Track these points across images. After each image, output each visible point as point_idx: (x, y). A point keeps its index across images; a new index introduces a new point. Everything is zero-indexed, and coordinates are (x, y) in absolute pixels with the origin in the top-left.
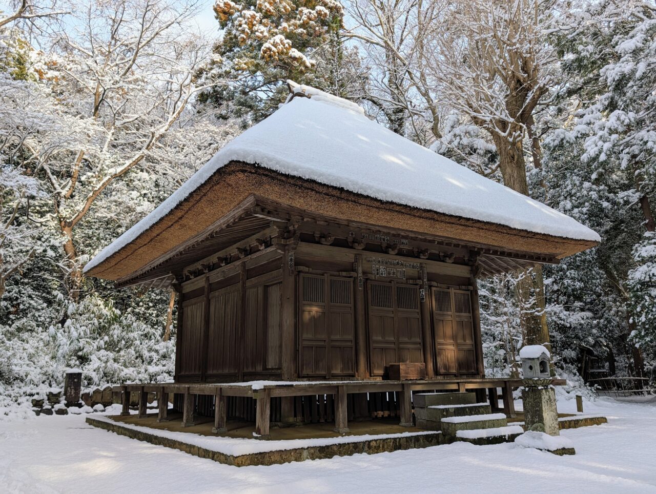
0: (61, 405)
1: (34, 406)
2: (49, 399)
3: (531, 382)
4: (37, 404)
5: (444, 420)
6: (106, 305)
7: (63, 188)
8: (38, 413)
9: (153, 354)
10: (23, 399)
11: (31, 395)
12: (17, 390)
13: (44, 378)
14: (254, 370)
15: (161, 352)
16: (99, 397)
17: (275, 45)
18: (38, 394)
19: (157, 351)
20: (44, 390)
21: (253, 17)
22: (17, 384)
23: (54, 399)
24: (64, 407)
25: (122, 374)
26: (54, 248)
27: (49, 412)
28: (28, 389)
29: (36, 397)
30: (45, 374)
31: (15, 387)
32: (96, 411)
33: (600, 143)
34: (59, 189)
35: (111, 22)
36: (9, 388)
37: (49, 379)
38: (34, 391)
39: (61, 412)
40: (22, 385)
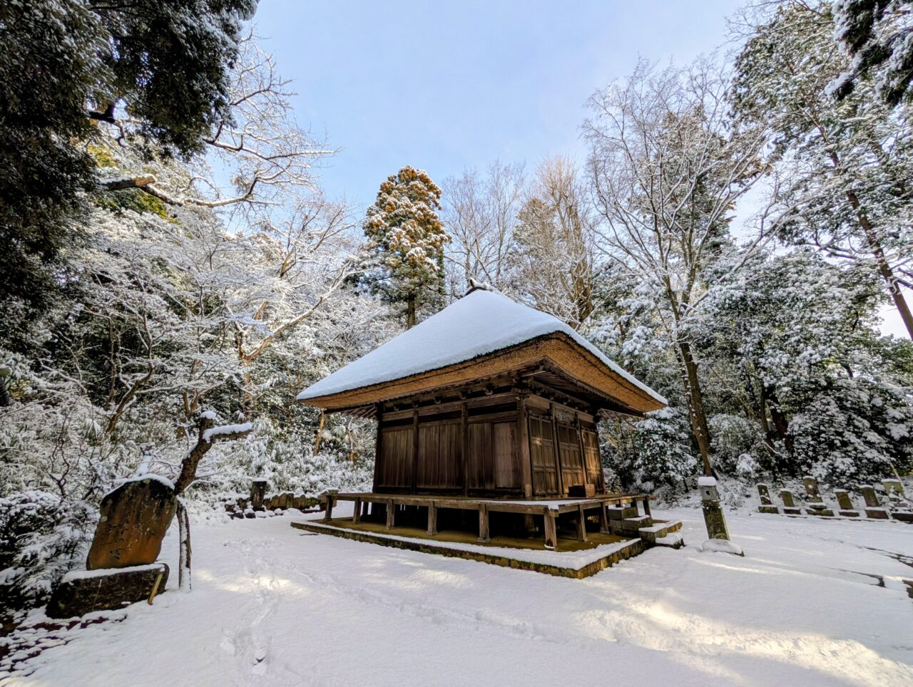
0: (250, 510)
1: (227, 510)
2: (238, 504)
3: (710, 503)
4: (229, 508)
5: (641, 529)
6: (273, 424)
7: (245, 329)
8: (232, 517)
9: (309, 465)
10: (217, 504)
11: (225, 500)
12: (213, 496)
13: (232, 485)
14: (482, 488)
15: (316, 464)
16: (277, 502)
17: (417, 253)
18: (230, 499)
19: (312, 463)
20: (234, 496)
21: (401, 233)
22: (212, 490)
23: (243, 504)
24: (252, 511)
25: (290, 482)
26: (238, 375)
27: (241, 516)
28: (222, 495)
29: (228, 502)
30: (233, 482)
31: (211, 493)
32: (276, 514)
33: (635, 344)
34: (241, 330)
35: (303, 217)
36: (207, 495)
37: (237, 486)
38: (227, 497)
39: (251, 516)
40: (216, 491)
